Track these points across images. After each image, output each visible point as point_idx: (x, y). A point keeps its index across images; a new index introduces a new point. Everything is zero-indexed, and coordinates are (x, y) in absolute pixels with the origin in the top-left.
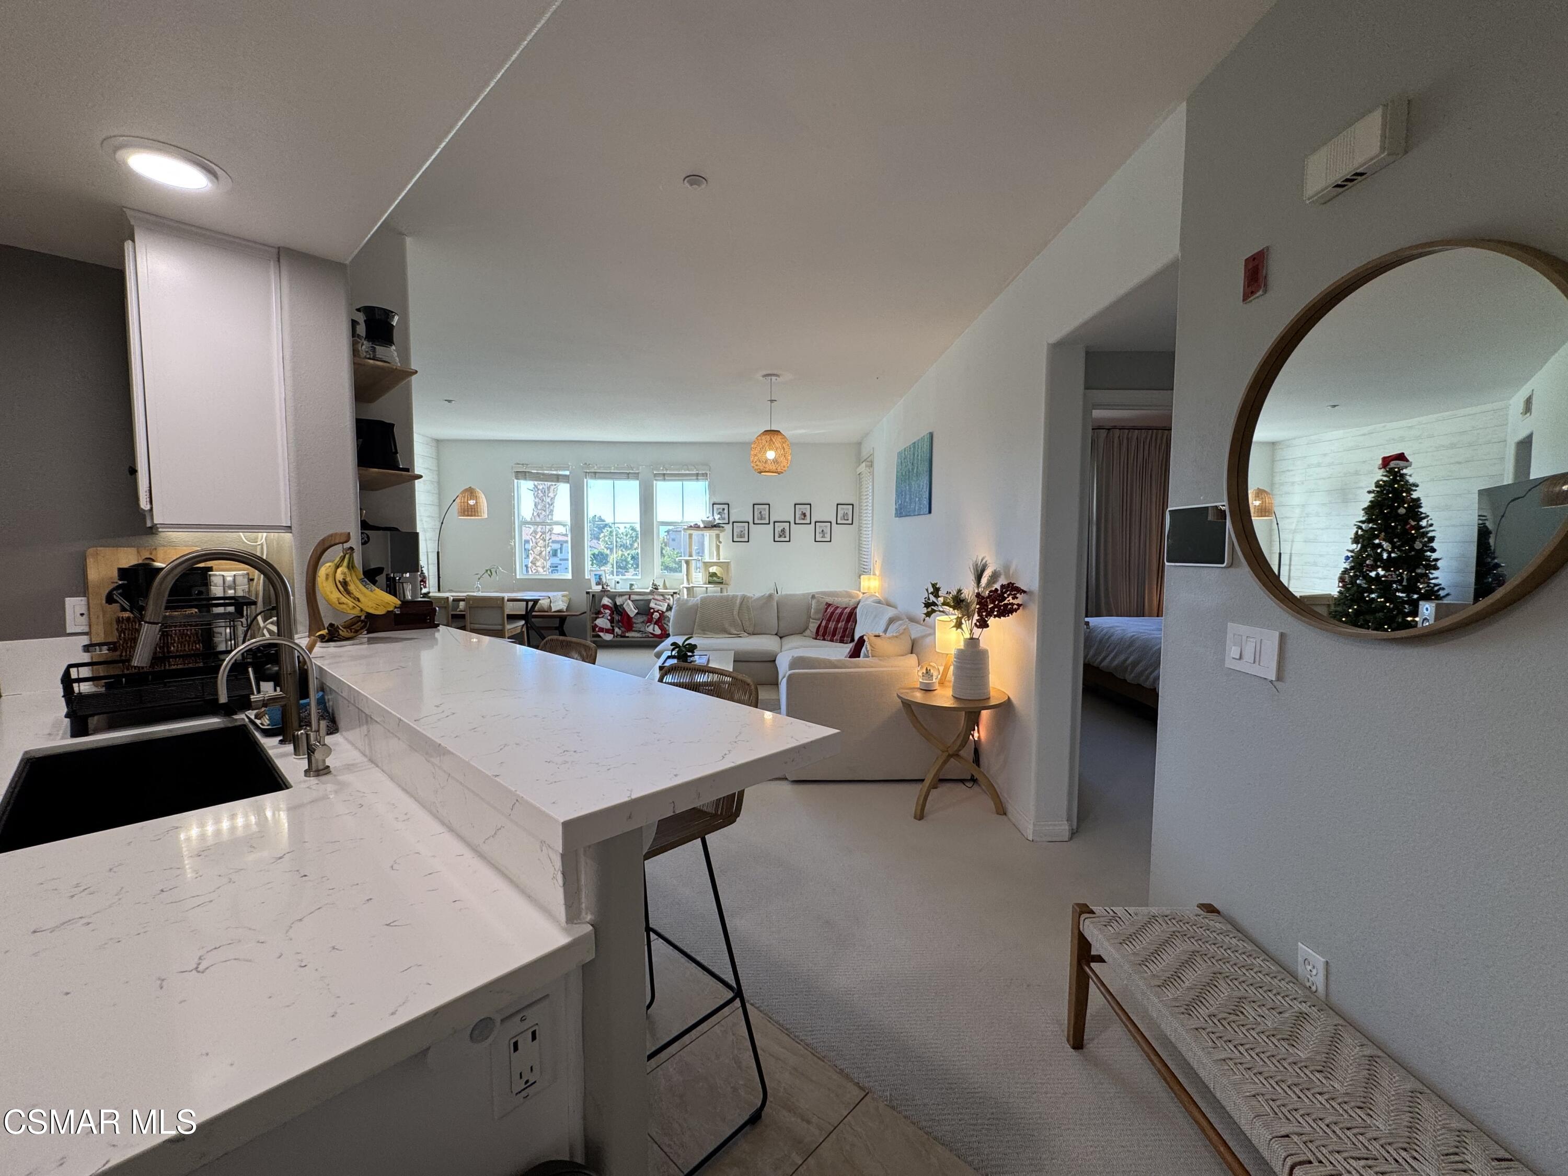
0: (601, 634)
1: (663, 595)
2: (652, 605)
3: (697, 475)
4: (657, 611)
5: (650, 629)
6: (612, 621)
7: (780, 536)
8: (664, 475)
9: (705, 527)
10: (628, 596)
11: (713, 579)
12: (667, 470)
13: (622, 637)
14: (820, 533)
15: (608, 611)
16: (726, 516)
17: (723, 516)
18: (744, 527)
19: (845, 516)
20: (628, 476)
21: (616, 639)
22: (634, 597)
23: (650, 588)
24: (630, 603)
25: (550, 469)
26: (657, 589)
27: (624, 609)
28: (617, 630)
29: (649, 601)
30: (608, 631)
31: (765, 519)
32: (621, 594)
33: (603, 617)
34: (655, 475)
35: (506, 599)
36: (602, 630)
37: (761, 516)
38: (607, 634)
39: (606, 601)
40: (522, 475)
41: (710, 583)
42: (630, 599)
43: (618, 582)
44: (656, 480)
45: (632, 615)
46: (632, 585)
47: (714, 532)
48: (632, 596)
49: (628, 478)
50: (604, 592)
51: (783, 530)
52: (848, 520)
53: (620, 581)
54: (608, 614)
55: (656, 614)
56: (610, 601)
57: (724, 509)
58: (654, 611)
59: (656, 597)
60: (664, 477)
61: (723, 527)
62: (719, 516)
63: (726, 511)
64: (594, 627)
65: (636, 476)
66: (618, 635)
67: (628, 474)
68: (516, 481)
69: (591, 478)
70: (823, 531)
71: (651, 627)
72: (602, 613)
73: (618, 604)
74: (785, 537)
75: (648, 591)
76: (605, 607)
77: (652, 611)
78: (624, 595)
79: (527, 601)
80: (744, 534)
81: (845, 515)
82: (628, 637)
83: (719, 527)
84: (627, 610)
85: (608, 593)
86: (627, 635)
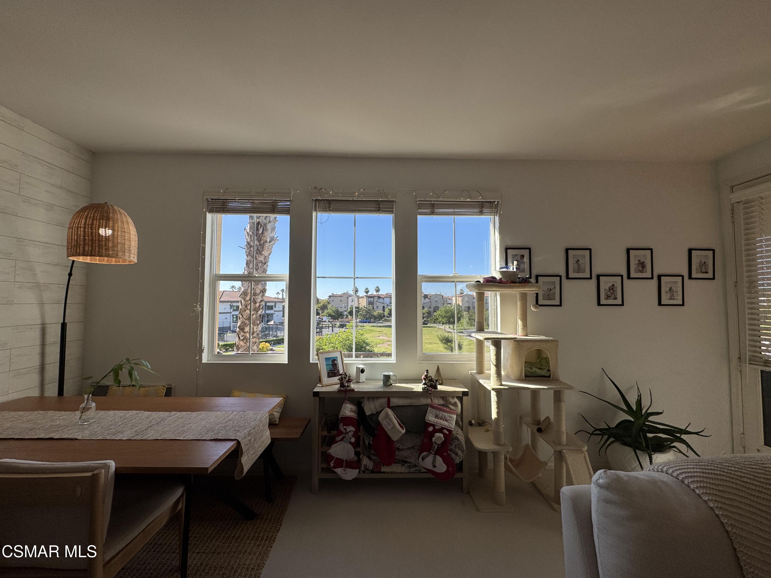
0: (339, 471)
1: (444, 398)
2: (431, 418)
3: (482, 205)
4: (441, 430)
5: (428, 463)
6: (355, 445)
7: (608, 297)
8: (434, 204)
10: (386, 400)
12: (437, 197)
13: (372, 472)
14: (666, 292)
15: (351, 429)
16: (527, 266)
18: (554, 283)
19: (703, 267)
21: (363, 477)
22: (395, 401)
24: (390, 412)
25: (259, 194)
26: (433, 385)
27: (379, 424)
28: (366, 461)
29: (423, 410)
30: (350, 465)
31: (584, 271)
32: (373, 396)
33: (342, 440)
34: (420, 206)
36: (340, 463)
37: (579, 265)
38: (348, 470)
39: (348, 409)
42: (389, 407)
43: (363, 371)
44: (421, 213)
45: (395, 438)
46: (387, 377)
48: (391, 399)
50: (343, 391)
51: (612, 288)
52: (706, 272)
54: (351, 434)
55: (438, 435)
56: (354, 409)
57: (523, 256)
58: (436, 431)
59: (436, 401)
60: (433, 208)
63: (526, 260)
64: (327, 458)
66: (366, 469)
69: (323, 210)
70: (670, 289)
71: (429, 460)
72: (342, 433)
73: (368, 413)
74: (616, 299)
75: (419, 389)
76: (347, 421)
77: (431, 429)
78: (378, 398)
80: (554, 293)
81: (703, 265)
82: (384, 472)
84: (388, 429)
85: (353, 395)
86: (384, 469)
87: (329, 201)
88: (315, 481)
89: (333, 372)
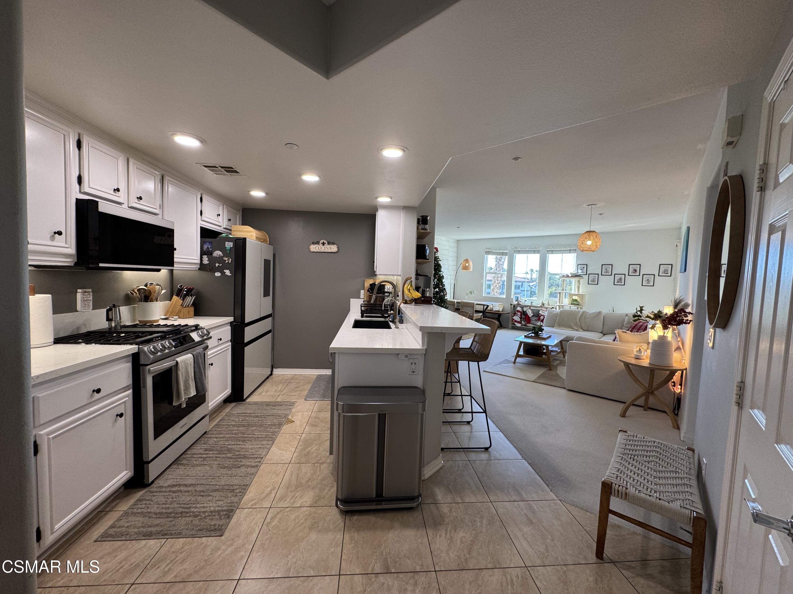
0: (516, 323)
1: (547, 308)
2: (540, 312)
3: (570, 250)
4: (543, 316)
6: (521, 318)
7: (618, 282)
8: (552, 251)
9: (571, 276)
10: (529, 308)
11: (575, 302)
12: (554, 248)
13: (525, 326)
14: (646, 281)
15: (519, 313)
16: (585, 271)
17: (583, 271)
18: (596, 277)
19: (666, 271)
20: (534, 252)
21: (522, 326)
22: (532, 308)
23: (541, 305)
24: (530, 310)
25: (499, 250)
26: (544, 305)
27: (527, 313)
28: (523, 322)
29: (539, 310)
30: (518, 322)
31: (609, 273)
32: (526, 306)
33: (517, 316)
34: (548, 251)
35: (475, 304)
36: (516, 321)
37: (607, 271)
38: (518, 324)
39: (519, 309)
40: (488, 253)
41: (572, 304)
42: (530, 309)
43: (526, 301)
44: (548, 253)
45: (530, 316)
46: (532, 302)
47: (577, 279)
48: (531, 308)
49: (534, 253)
50: (518, 304)
51: (620, 279)
52: (667, 274)
53: (527, 300)
54: (519, 315)
55: (542, 317)
56: (521, 309)
57: (584, 267)
58: (541, 316)
59: (543, 309)
60: (552, 252)
61: (582, 276)
62: (581, 271)
63: (585, 269)
64: (513, 320)
65: (538, 252)
66: (523, 325)
67: (534, 251)
68: (485, 255)
69: (517, 253)
70: (648, 280)
71: (539, 323)
72: (517, 314)
73: (524, 310)
74: (621, 283)
75: (539, 306)
76: (518, 311)
77: (540, 315)
79: (484, 305)
80: (595, 280)
82: (528, 326)
83: (580, 276)
84: (528, 314)
85: (520, 305)
86: (528, 325)
87: (519, 251)
88: (510, 327)
89: (516, 301)
